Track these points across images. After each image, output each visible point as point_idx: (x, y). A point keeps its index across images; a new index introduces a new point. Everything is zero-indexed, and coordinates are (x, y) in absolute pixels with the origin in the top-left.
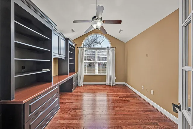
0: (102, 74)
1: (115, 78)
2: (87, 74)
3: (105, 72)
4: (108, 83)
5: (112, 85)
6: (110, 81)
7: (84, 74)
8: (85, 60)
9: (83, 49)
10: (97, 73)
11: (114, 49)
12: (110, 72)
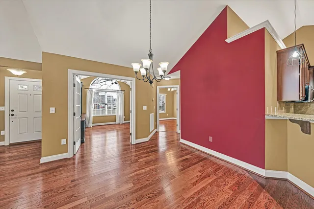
0: (112, 114)
1: (124, 117)
2: (95, 115)
3: (115, 113)
4: (117, 122)
5: (121, 123)
6: (120, 120)
7: (93, 116)
8: (94, 102)
9: (92, 91)
10: (107, 114)
11: (123, 92)
12: (119, 112)
